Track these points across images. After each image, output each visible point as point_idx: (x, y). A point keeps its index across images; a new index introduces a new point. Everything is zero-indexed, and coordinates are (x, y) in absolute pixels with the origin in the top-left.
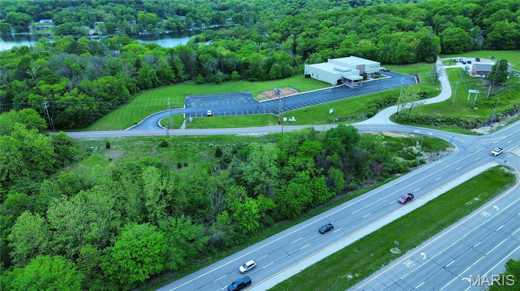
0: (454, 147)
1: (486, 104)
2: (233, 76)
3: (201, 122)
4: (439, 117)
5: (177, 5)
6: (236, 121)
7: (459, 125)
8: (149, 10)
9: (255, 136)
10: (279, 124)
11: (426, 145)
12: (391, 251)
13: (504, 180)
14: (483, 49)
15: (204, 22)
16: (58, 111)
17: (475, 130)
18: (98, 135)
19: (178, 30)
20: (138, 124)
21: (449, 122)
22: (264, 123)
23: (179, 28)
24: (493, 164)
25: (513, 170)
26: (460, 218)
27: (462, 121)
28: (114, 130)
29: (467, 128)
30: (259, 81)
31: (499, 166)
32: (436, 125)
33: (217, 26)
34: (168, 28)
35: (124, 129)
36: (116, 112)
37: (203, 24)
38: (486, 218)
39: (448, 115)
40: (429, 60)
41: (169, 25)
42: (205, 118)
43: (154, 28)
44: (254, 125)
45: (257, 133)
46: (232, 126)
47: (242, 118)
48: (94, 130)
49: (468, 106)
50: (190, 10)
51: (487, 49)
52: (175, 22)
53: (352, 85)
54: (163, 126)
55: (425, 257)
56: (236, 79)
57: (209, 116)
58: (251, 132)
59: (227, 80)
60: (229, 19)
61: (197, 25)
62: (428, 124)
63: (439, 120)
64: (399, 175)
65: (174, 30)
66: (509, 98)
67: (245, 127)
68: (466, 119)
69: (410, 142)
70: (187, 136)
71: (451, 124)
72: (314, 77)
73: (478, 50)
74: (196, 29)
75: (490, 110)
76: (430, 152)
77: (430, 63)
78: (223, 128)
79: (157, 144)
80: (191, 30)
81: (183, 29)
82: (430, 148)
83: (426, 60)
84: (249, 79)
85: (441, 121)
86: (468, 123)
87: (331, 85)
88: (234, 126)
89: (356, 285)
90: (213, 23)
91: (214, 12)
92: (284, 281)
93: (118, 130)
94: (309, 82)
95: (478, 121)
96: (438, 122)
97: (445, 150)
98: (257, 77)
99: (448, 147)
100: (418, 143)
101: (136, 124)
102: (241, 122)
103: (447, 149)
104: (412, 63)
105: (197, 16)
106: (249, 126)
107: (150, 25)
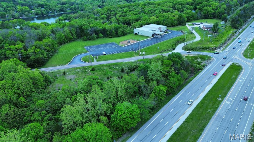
0: (213, 58)
1: (215, 40)
2: (100, 36)
3: (102, 58)
4: (201, 47)
5: (38, 2)
6: (119, 56)
7: (209, 49)
8: (23, 5)
9: (132, 62)
10: (139, 55)
11: (202, 58)
12: (218, 99)
13: (238, 68)
14: (200, 19)
15: (55, 10)
16: (25, 59)
17: (215, 51)
18: (53, 69)
19: (42, 15)
20: (71, 61)
21: (205, 49)
22: (132, 56)
23: (42, 14)
24: (232, 63)
25: (239, 64)
26: (233, 84)
27: (210, 48)
28: (59, 66)
29: (212, 50)
30: (113, 37)
31: (233, 63)
32: (201, 50)
33: (62, 13)
34: (36, 14)
35: (65, 65)
36: (54, 57)
37: (55, 12)
38: (242, 82)
39: (204, 46)
40: (183, 24)
41: (37, 12)
42: (103, 56)
43: (29, 14)
44: (128, 57)
45: (132, 60)
46: (118, 58)
47: (121, 54)
48: (48, 67)
49: (209, 42)
50: (46, 5)
51: (202, 19)
52: (40, 11)
53: (159, 37)
54: (85, 61)
55: (232, 99)
56: (101, 37)
57: (104, 55)
58: (130, 60)
59: (97, 38)
60: (68, 9)
61: (52, 12)
62: (198, 50)
63: (201, 48)
64: (200, 71)
65: (40, 15)
66: (222, 37)
67: (125, 58)
68: (211, 47)
69: (196, 58)
70: (100, 65)
71: (206, 49)
72: (140, 34)
73: (199, 19)
74: (52, 14)
75: (217, 42)
76: (205, 61)
77: (183, 25)
78: (115, 59)
79: (89, 70)
80: (49, 15)
81: (45, 14)
82: (204, 59)
83: (181, 24)
84: (108, 37)
85: (202, 48)
86: (212, 48)
87: (149, 37)
88: (119, 58)
89: (215, 113)
90: (60, 11)
91: (60, 6)
92: (188, 117)
93: (62, 65)
94: (138, 36)
95: (216, 47)
96: (201, 49)
97: (210, 60)
98: (112, 35)
99: (211, 58)
100: (199, 58)
101: (70, 62)
102: (121, 56)
103: (211, 59)
104: (176, 26)
105: (51, 8)
106: (126, 58)
107: (26, 13)
